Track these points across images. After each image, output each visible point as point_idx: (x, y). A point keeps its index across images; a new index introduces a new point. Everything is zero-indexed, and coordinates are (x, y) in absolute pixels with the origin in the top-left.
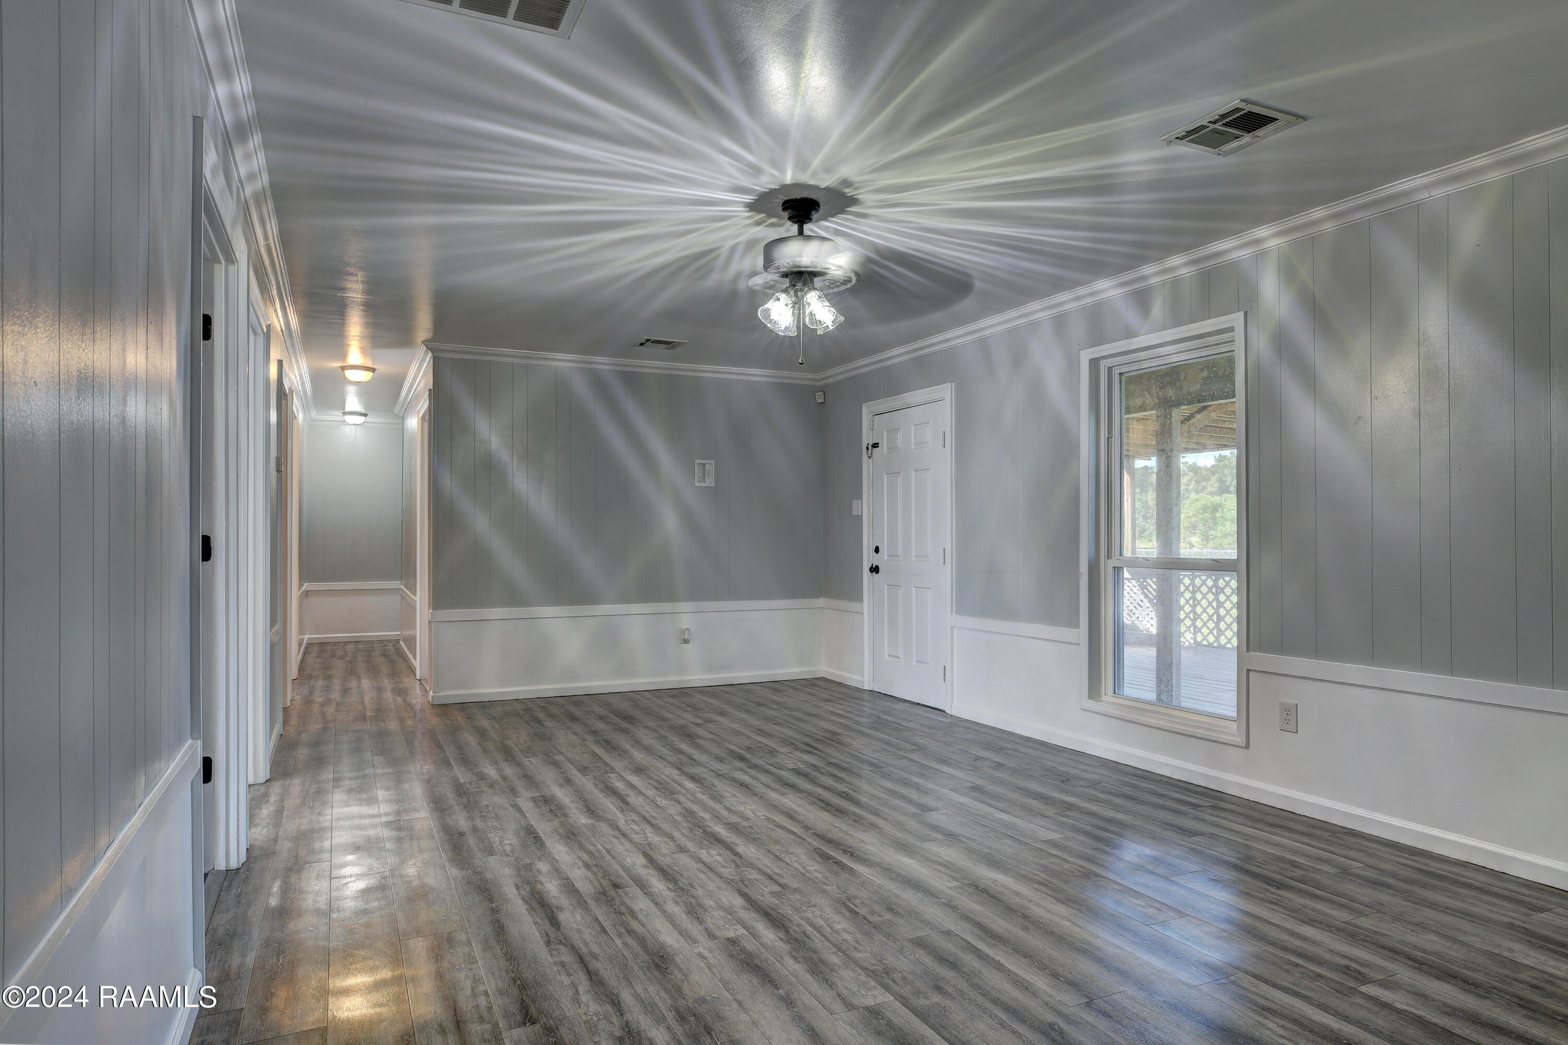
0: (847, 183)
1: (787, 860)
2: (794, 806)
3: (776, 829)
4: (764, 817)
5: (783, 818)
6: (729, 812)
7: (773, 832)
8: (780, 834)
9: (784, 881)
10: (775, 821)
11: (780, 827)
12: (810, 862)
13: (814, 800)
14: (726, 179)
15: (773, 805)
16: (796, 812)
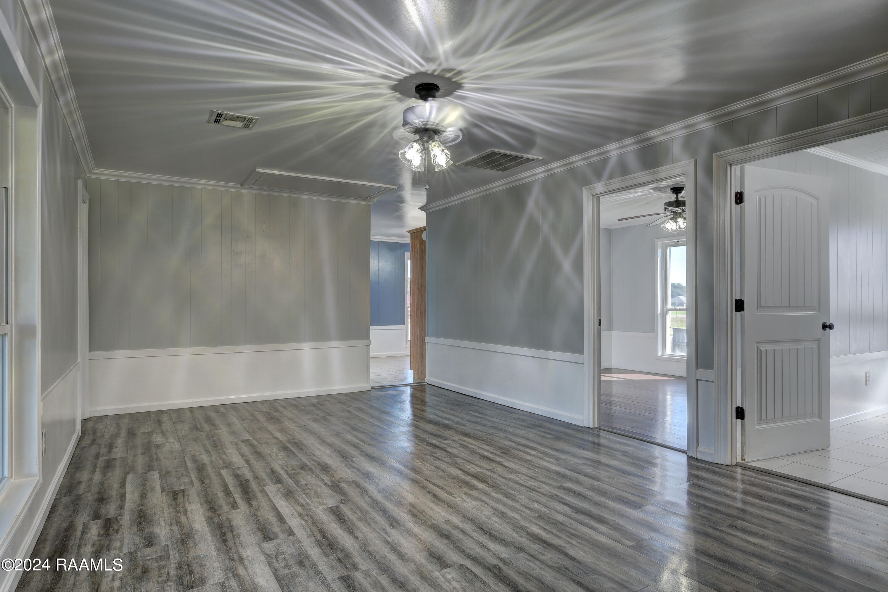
0: (400, 100)
1: (433, 467)
2: (435, 507)
3: (444, 486)
4: (455, 496)
5: (442, 496)
6: (481, 499)
7: (445, 484)
8: (441, 483)
9: (432, 458)
10: (446, 492)
11: (442, 488)
12: (421, 466)
13: (421, 517)
14: (466, 104)
15: (452, 508)
16: (433, 502)
